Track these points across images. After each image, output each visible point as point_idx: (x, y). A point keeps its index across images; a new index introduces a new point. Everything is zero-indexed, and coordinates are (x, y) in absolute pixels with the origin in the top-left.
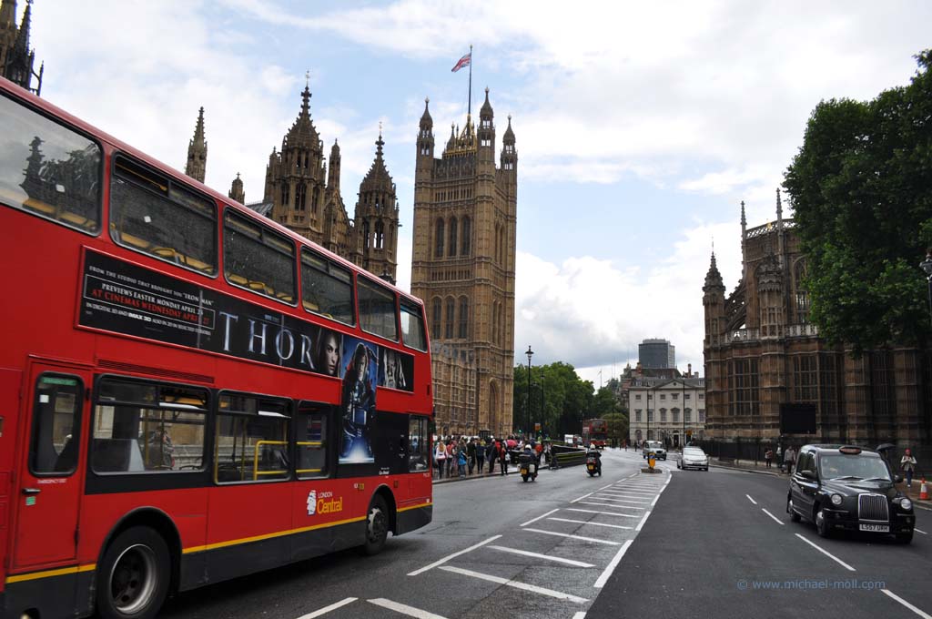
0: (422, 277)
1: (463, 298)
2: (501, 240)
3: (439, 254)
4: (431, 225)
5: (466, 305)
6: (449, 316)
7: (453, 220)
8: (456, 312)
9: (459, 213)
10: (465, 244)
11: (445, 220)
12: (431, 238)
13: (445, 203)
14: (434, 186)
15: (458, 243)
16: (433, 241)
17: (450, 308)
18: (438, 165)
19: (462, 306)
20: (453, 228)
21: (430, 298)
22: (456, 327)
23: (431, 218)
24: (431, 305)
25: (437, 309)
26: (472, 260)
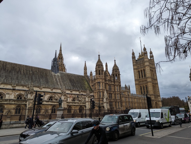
0: (137, 82)
1: (146, 86)
3: (140, 78)
5: (147, 87)
6: (144, 89)
7: (141, 71)
8: (145, 88)
9: (142, 69)
10: (145, 75)
13: (139, 68)
14: (137, 65)
15: (143, 75)
16: (138, 75)
17: (144, 88)
18: (137, 61)
20: (142, 72)
21: (139, 86)
22: (146, 91)
23: (137, 71)
24: (140, 88)
25: (141, 88)
26: (147, 78)
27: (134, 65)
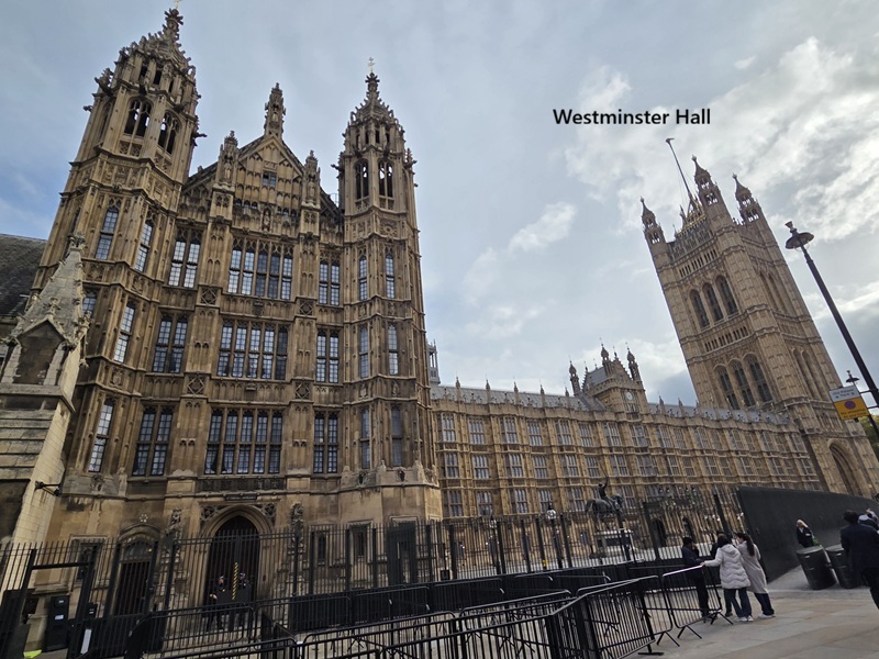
0: (696, 351)
1: (750, 358)
2: (775, 288)
3: (704, 323)
4: (685, 300)
5: (757, 365)
6: (741, 381)
7: (707, 287)
8: (748, 374)
9: (710, 275)
10: (729, 304)
11: (698, 289)
12: (690, 312)
13: (692, 274)
14: (676, 264)
15: (721, 304)
16: (694, 314)
17: (739, 373)
18: (673, 246)
19: (752, 366)
20: (710, 294)
21: (712, 369)
22: (754, 390)
23: (682, 294)
24: (715, 376)
25: (724, 379)
26: (743, 314)
27: (660, 270)
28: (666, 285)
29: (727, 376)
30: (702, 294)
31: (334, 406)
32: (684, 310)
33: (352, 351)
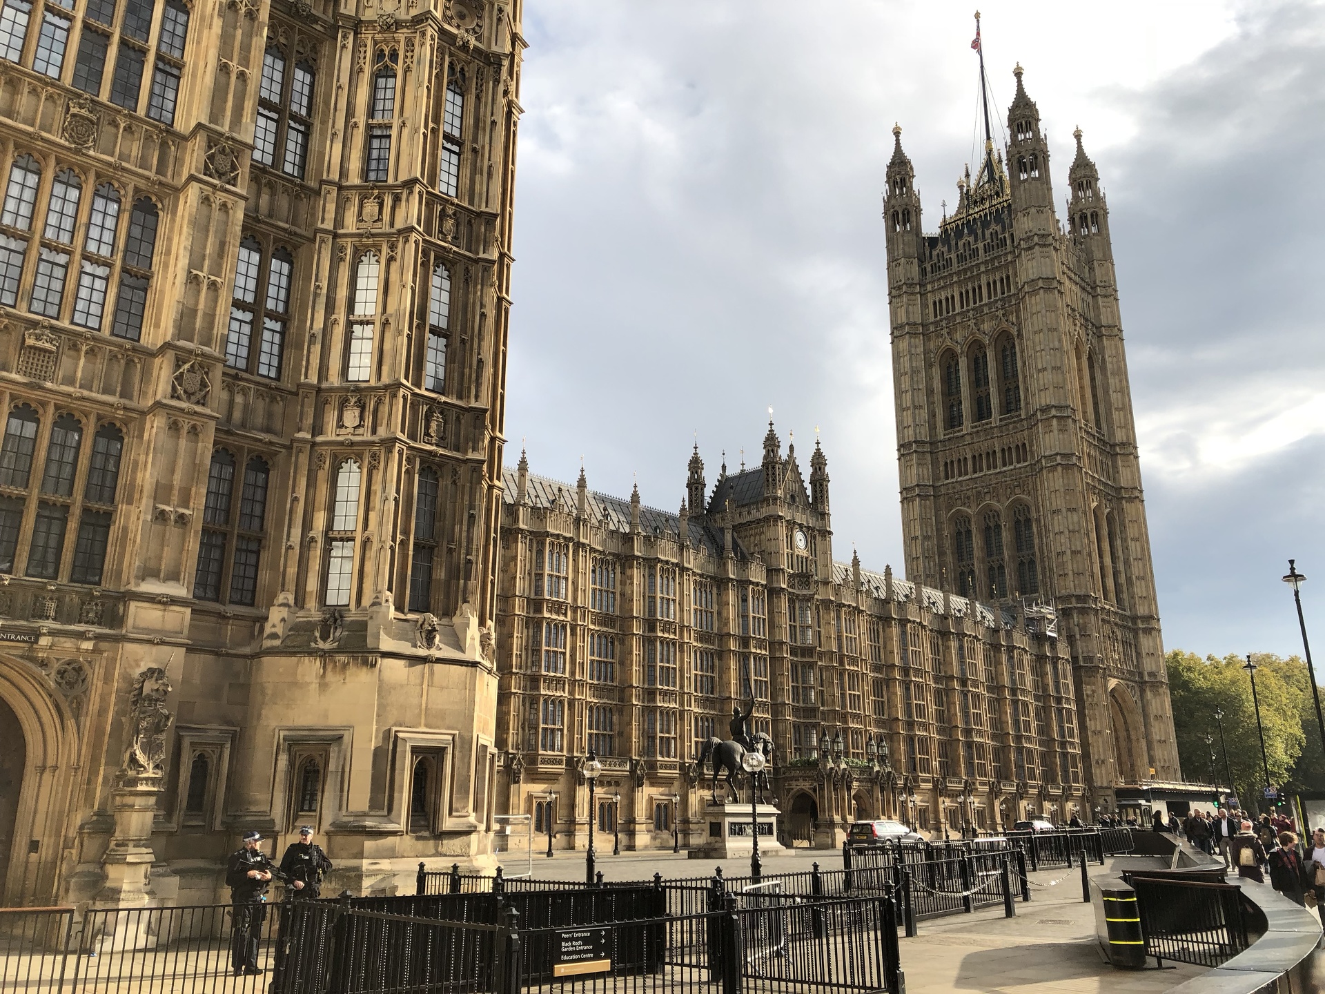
0: (922, 473)
1: (1019, 506)
2: (1093, 379)
3: (953, 421)
4: (929, 366)
5: (1028, 520)
6: (992, 547)
7: (976, 347)
8: (1006, 536)
9: (987, 326)
10: (1007, 390)
11: (958, 349)
12: (930, 392)
13: (954, 316)
14: (929, 287)
15: (993, 390)
16: (938, 398)
17: (991, 532)
18: (932, 247)
19: (1018, 522)
20: (978, 365)
21: (945, 516)
23: (926, 352)
24: (948, 530)
25: (962, 538)
26: (1029, 418)
27: (896, 292)
28: (902, 326)
29: (969, 532)
30: (963, 363)
31: (266, 437)
32: (922, 386)
33: (330, 306)
